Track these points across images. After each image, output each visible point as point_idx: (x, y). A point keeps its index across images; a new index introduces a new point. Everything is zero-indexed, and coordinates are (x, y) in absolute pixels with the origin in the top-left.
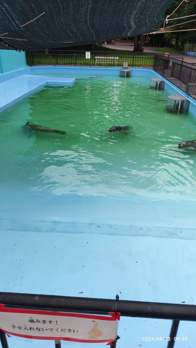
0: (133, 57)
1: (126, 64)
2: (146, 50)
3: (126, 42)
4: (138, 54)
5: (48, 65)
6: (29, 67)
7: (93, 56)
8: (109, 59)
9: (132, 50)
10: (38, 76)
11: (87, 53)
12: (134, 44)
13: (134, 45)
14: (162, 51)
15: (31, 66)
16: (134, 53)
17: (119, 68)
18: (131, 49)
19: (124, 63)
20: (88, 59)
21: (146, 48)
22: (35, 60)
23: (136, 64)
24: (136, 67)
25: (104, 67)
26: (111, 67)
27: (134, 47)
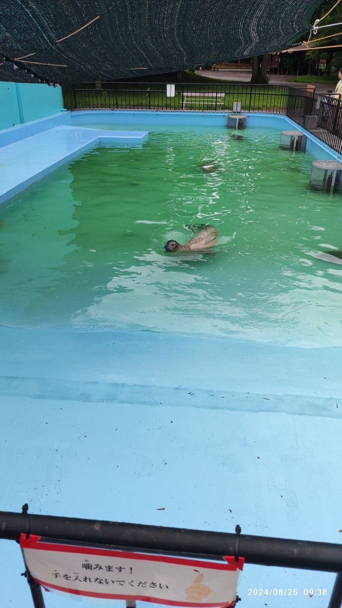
0: (251, 94)
1: (237, 106)
2: (273, 80)
3: (237, 67)
4: (260, 88)
5: (100, 109)
6: (69, 112)
7: (179, 93)
8: (208, 97)
9: (249, 80)
10: (83, 128)
11: (168, 86)
12: (251, 70)
13: (253, 72)
14: (302, 82)
15: (72, 111)
16: (252, 87)
17: (226, 113)
18: (247, 78)
19: (235, 103)
20: (171, 97)
21: (274, 76)
22: (79, 99)
23: (256, 104)
24: (256, 111)
25: (198, 111)
26: (210, 111)
27: (251, 74)
